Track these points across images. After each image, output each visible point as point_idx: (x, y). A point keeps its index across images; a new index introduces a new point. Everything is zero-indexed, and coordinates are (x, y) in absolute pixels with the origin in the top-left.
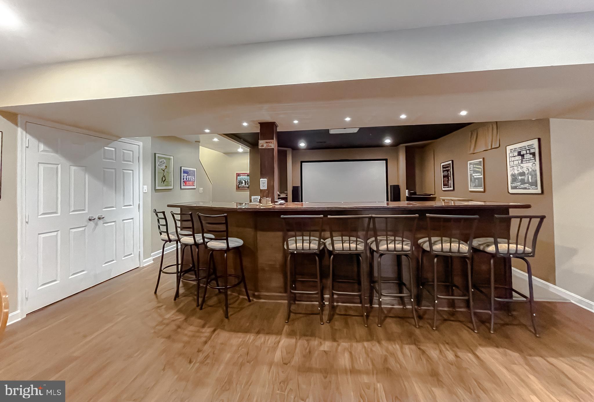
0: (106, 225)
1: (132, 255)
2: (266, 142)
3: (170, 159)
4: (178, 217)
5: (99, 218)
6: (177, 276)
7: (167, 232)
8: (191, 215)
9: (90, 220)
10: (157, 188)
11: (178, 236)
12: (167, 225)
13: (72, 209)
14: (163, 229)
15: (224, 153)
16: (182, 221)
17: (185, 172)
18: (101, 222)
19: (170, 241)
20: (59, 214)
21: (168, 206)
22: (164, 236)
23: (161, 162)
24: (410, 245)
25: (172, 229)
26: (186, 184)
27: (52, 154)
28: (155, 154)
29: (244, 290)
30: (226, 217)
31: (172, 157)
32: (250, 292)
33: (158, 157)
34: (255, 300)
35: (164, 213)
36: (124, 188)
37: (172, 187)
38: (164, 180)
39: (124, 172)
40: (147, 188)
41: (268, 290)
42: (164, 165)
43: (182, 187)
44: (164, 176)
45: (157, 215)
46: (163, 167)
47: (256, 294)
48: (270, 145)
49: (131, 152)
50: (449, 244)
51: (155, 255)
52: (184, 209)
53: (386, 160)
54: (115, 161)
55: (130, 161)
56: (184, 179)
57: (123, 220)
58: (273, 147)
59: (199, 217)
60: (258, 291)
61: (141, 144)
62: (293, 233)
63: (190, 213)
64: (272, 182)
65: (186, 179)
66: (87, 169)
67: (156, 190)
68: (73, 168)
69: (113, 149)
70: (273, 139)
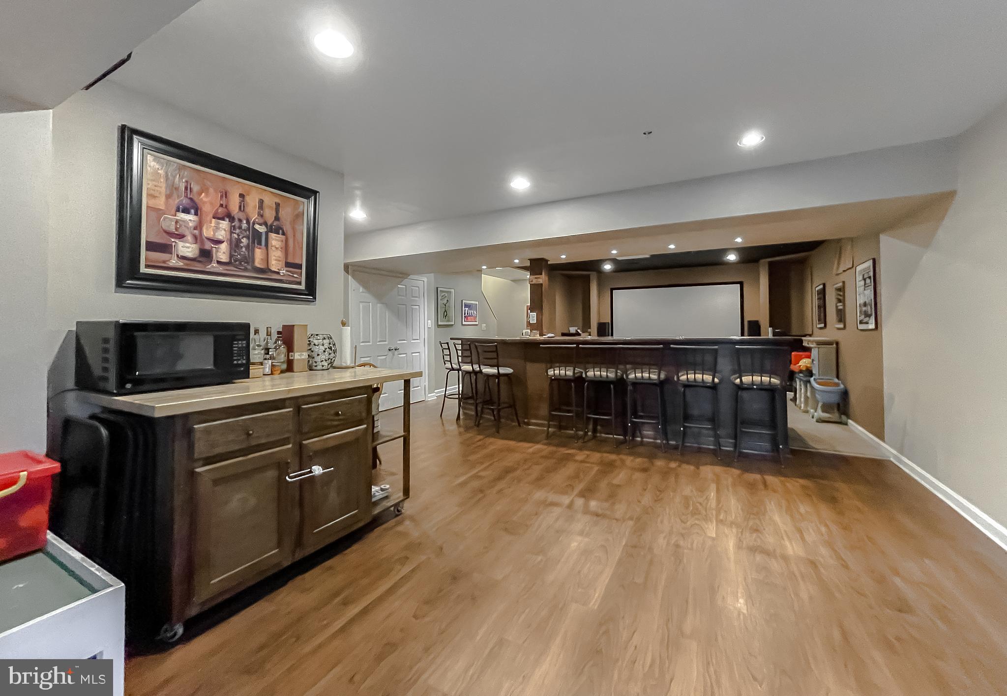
0: (400, 356)
1: (419, 388)
2: (536, 278)
3: (450, 292)
4: (459, 347)
5: (396, 350)
6: (459, 401)
7: (450, 361)
8: (469, 345)
9: (389, 350)
10: (440, 323)
11: (460, 366)
12: (450, 355)
13: (378, 340)
14: (447, 358)
15: (512, 281)
16: (462, 350)
17: (466, 306)
18: (396, 352)
19: (453, 369)
20: (371, 344)
21: (451, 339)
22: (448, 365)
23: (443, 296)
24: (657, 373)
25: (454, 360)
26: (467, 319)
27: (367, 294)
28: (437, 288)
29: (515, 418)
30: (496, 346)
31: (453, 290)
32: (520, 419)
33: (440, 291)
34: (524, 426)
35: (448, 343)
36: (412, 320)
37: (453, 324)
38: (446, 315)
39: (412, 308)
40: (430, 323)
41: (536, 418)
42: (446, 299)
43: (464, 323)
44: (446, 311)
45: (441, 345)
46: (445, 302)
47: (526, 420)
48: (539, 280)
49: (418, 288)
50: (694, 375)
51: (438, 392)
52: (464, 341)
53: (741, 284)
54: (405, 298)
55: (416, 297)
56: (465, 314)
57: (412, 353)
58: (541, 282)
59: (476, 347)
60: (527, 418)
61: (425, 280)
62: (558, 365)
63: (469, 343)
64: (541, 317)
65: (468, 313)
66: (387, 305)
67: (439, 326)
68: (379, 305)
69: (404, 287)
70: (542, 274)
